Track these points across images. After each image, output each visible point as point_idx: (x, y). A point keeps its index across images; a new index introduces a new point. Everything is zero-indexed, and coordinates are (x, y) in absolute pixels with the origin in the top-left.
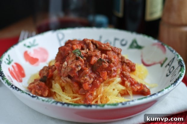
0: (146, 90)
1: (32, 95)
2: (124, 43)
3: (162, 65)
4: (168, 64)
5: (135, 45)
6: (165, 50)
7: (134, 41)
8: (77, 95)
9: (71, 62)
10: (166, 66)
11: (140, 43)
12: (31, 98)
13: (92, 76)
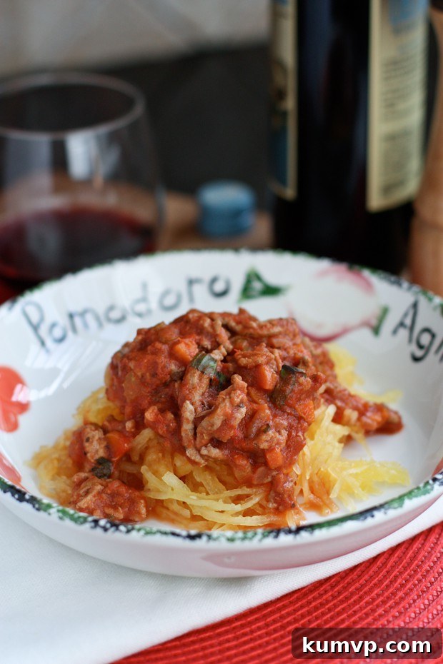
0: (394, 418)
1: (184, 533)
2: (219, 287)
3: (376, 330)
4: (402, 324)
5: (257, 286)
6: (369, 286)
7: (252, 277)
8: (245, 491)
9: (201, 398)
10: (395, 332)
11: (272, 279)
12: (188, 543)
13: (282, 424)
